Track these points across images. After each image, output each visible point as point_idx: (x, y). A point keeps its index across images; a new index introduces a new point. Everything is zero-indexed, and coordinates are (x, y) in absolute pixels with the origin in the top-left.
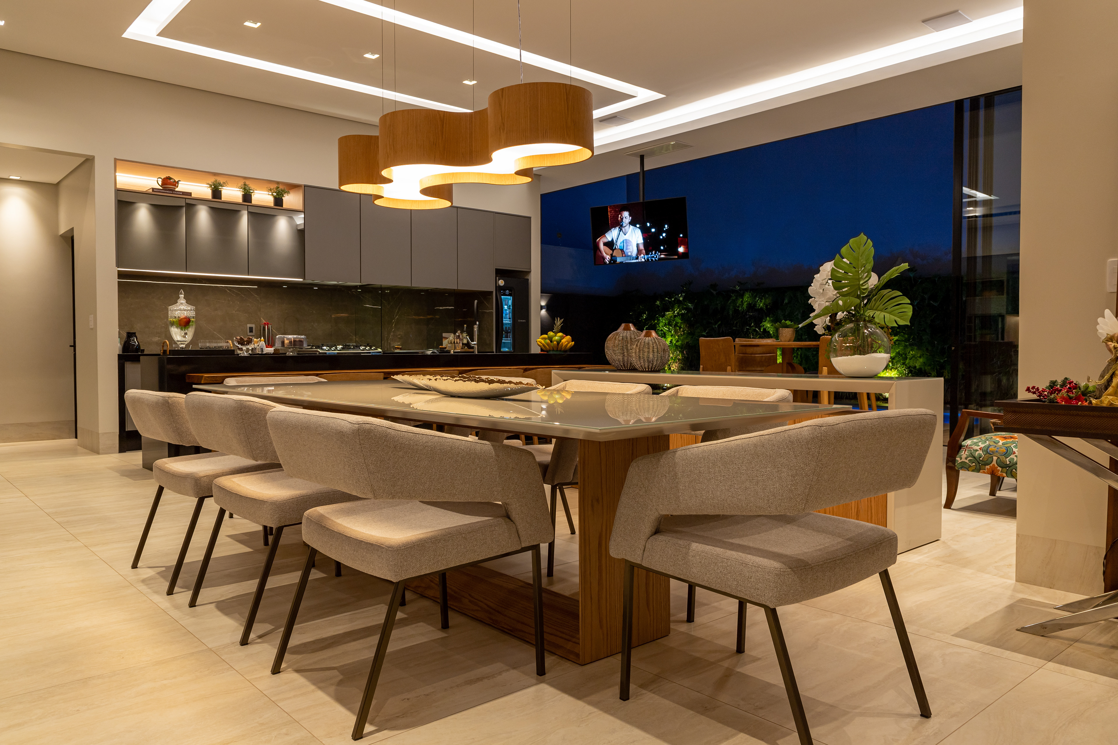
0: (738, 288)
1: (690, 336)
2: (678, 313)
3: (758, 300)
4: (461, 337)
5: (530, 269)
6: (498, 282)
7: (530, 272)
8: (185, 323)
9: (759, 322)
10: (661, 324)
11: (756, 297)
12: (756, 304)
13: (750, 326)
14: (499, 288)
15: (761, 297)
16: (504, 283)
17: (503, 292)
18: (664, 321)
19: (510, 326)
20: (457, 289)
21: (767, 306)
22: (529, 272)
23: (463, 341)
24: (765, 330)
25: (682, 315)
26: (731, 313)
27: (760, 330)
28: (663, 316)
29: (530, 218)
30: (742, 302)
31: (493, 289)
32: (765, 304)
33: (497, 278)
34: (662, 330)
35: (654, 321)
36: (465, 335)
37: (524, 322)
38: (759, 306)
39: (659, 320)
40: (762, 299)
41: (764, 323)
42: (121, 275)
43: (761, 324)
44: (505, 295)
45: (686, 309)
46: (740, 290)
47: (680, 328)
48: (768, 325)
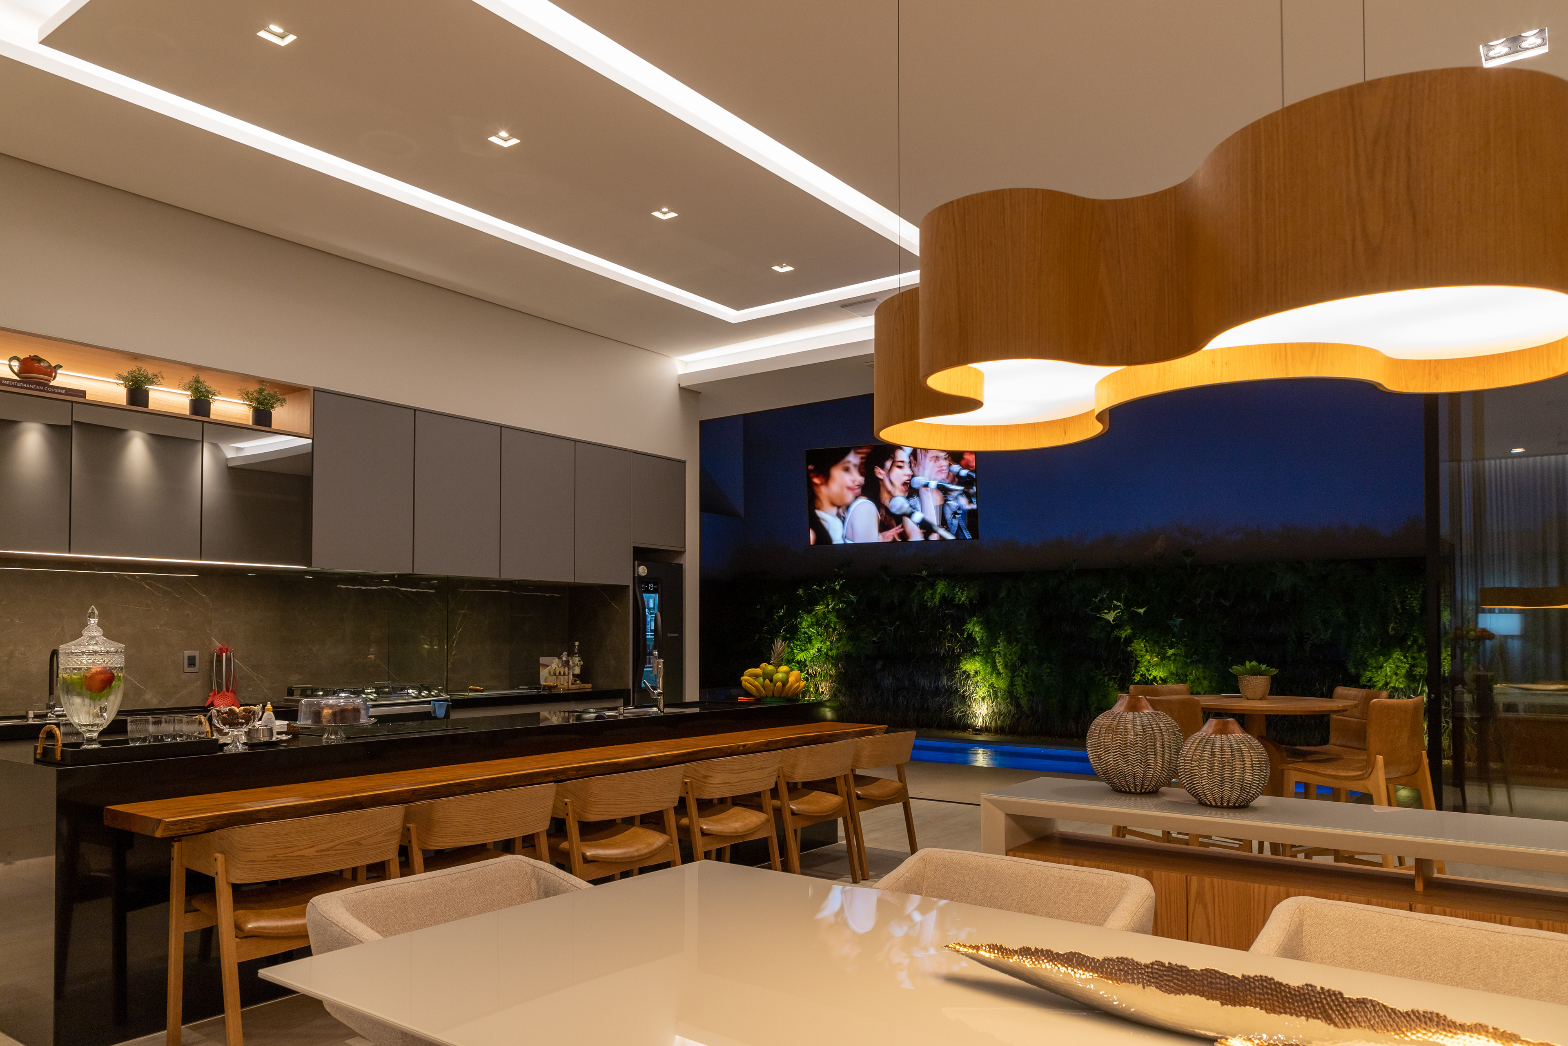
0: (924, 573)
1: (852, 643)
2: (833, 608)
3: (957, 592)
4: (571, 663)
5: (684, 547)
6: (638, 570)
7: (685, 552)
8: (100, 684)
9: (959, 623)
10: (804, 624)
11: (954, 586)
12: (955, 598)
13: (944, 629)
14: (639, 581)
15: (962, 587)
16: (646, 572)
17: (644, 587)
18: (809, 620)
20: (574, 583)
21: (971, 601)
22: (682, 553)
23: (574, 670)
25: (838, 610)
26: (915, 608)
27: (962, 634)
28: (809, 612)
29: (684, 462)
31: (629, 582)
32: (967, 598)
33: (636, 562)
34: (805, 633)
35: (796, 620)
36: (576, 659)
37: (676, 636)
38: (960, 600)
39: (802, 617)
40: (963, 590)
43: (964, 626)
44: (647, 591)
45: (845, 602)
46: (927, 575)
47: (834, 629)
48: (976, 630)
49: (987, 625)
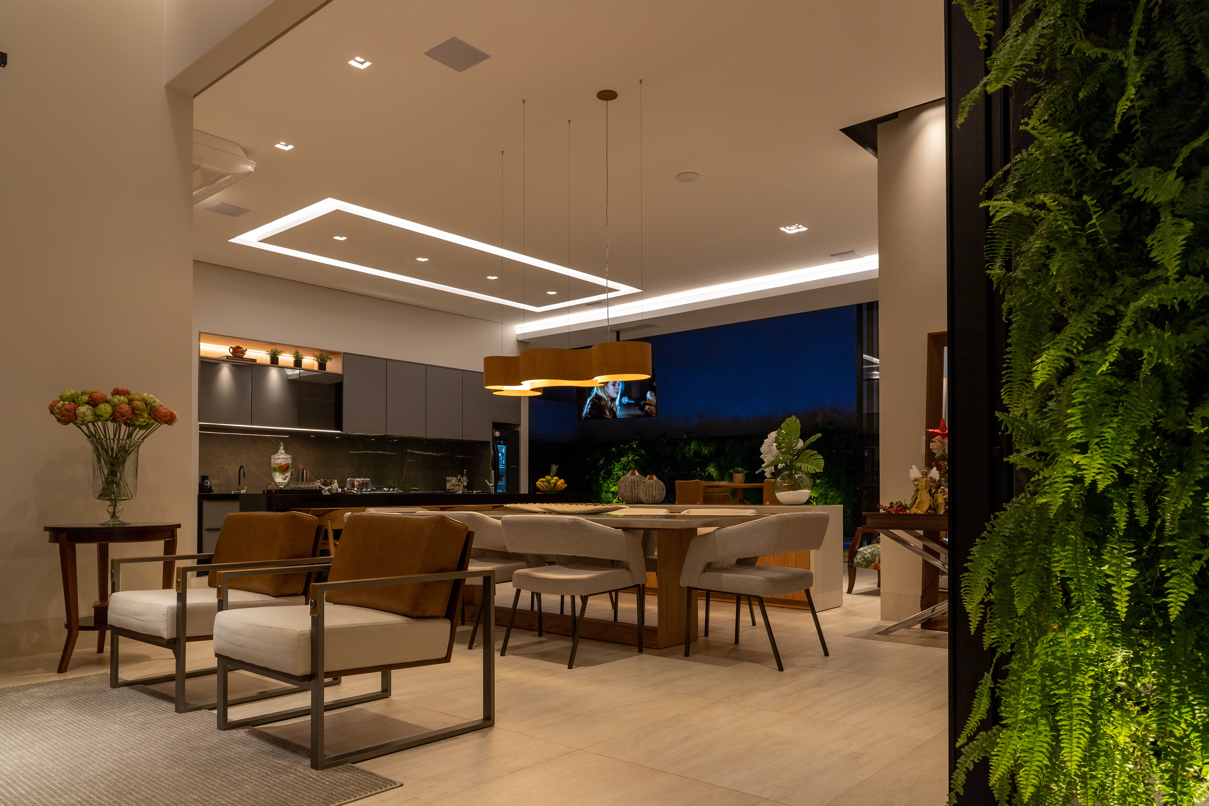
0: (685, 437)
2: (632, 459)
3: (703, 448)
4: (462, 480)
5: (520, 422)
6: (495, 433)
8: (283, 469)
9: (704, 467)
10: (616, 469)
11: (701, 445)
12: (702, 452)
13: (696, 471)
14: (495, 439)
15: (705, 445)
16: (499, 434)
17: (498, 442)
18: (618, 466)
19: (504, 471)
20: (462, 440)
21: (711, 453)
22: (519, 425)
23: (464, 484)
24: (709, 474)
26: (679, 459)
27: (705, 474)
28: (618, 462)
30: (689, 449)
31: (490, 439)
32: (709, 451)
33: (494, 430)
34: (617, 474)
35: (610, 466)
36: (465, 478)
37: (516, 467)
38: (704, 453)
39: (614, 465)
40: (706, 447)
41: (708, 468)
42: (202, 428)
43: (706, 469)
44: (499, 444)
46: (687, 438)
48: (712, 470)
49: (719, 468)
